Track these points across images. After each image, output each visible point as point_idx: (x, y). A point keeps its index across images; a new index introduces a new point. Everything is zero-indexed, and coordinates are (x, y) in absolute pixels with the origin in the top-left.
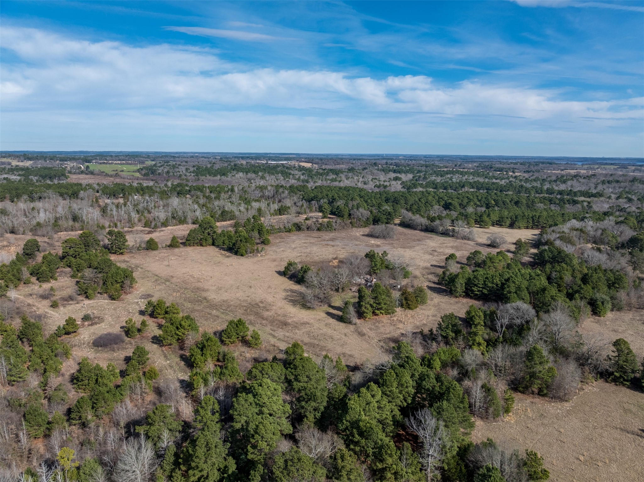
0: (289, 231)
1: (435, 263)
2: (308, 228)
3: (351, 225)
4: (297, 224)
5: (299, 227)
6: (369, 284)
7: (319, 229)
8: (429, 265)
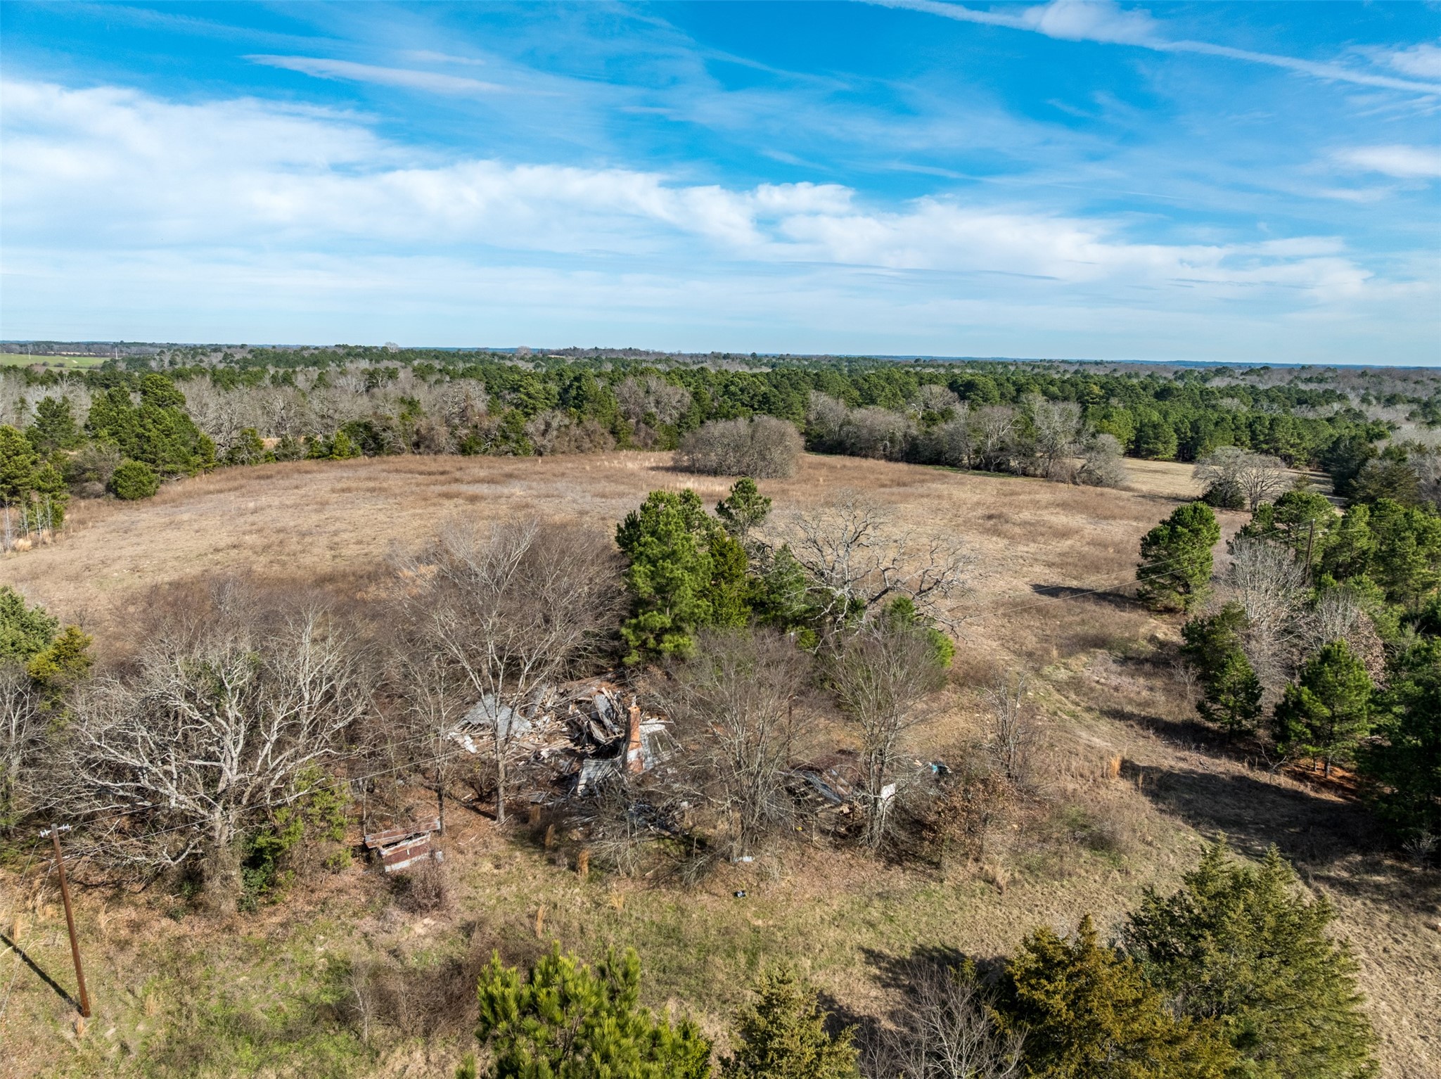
0: (328, 453)
1: (1053, 577)
2: (421, 443)
3: (611, 440)
4: (367, 427)
5: (375, 437)
6: (591, 772)
7: (465, 450)
8: (1024, 589)
